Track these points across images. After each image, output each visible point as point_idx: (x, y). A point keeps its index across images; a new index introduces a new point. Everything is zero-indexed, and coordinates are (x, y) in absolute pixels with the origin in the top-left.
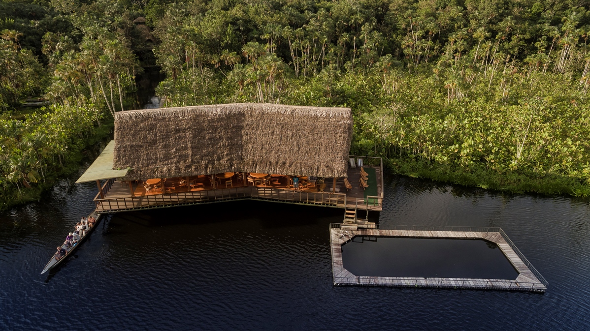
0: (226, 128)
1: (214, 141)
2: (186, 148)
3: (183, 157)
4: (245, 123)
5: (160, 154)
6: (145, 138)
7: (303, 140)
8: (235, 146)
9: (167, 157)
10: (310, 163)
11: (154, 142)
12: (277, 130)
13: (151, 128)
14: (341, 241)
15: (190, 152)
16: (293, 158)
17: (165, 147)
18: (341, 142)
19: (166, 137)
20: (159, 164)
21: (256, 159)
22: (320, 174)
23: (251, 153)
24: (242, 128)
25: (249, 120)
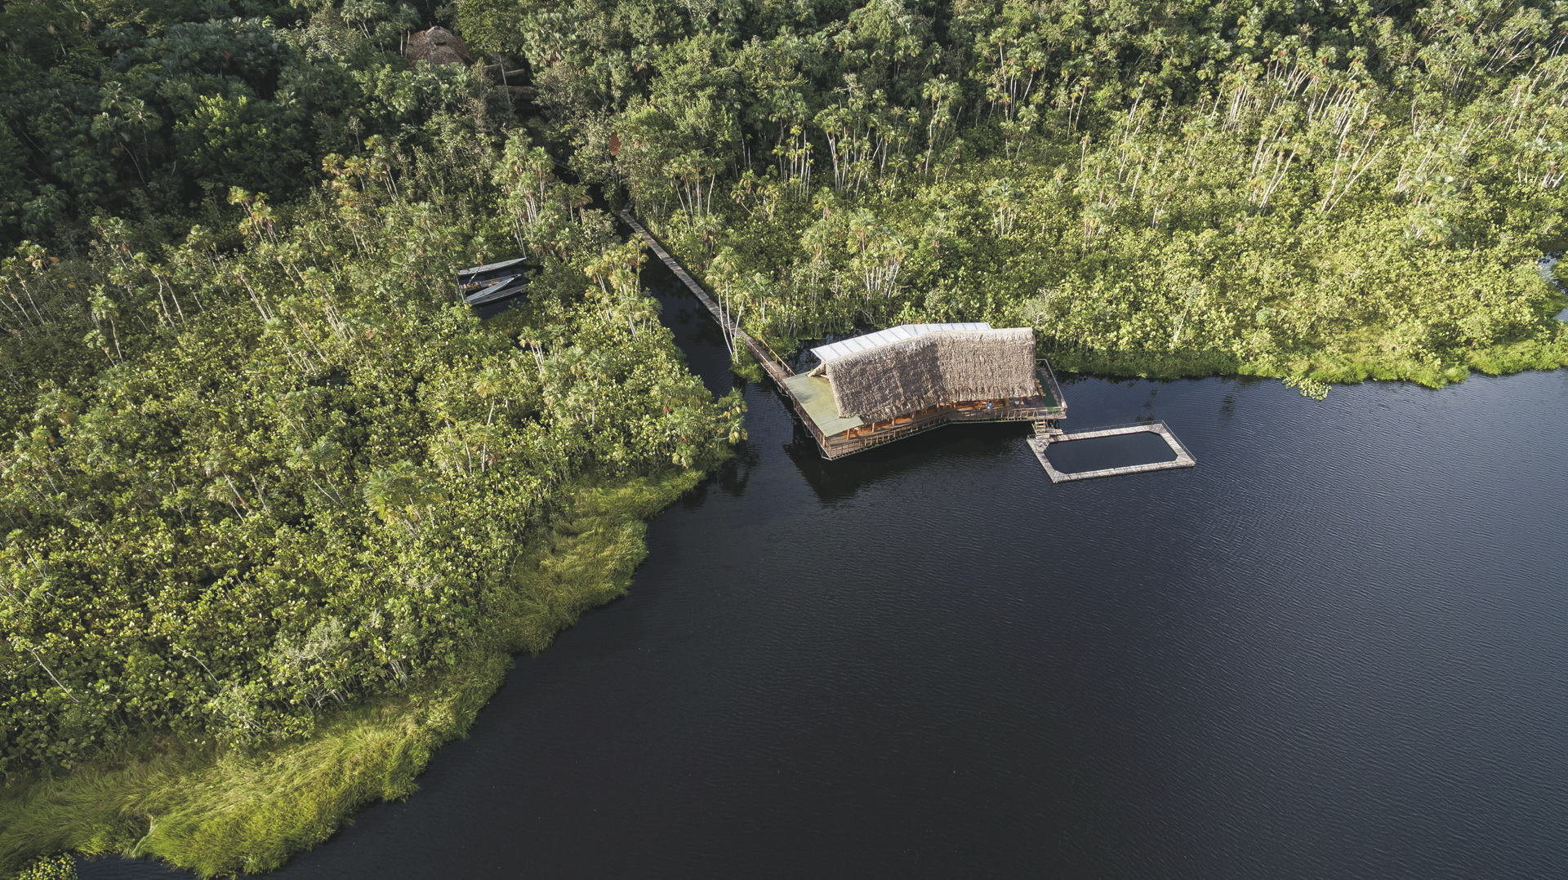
0: (924, 360)
1: (919, 375)
2: (897, 387)
3: (897, 397)
4: (939, 354)
5: (878, 397)
6: (861, 383)
7: (995, 364)
8: (937, 378)
9: (884, 399)
10: (1005, 385)
11: (869, 387)
12: (970, 358)
13: (863, 372)
14: (1042, 450)
15: (901, 390)
16: (989, 383)
17: (880, 389)
18: (1028, 362)
19: (877, 380)
20: (879, 407)
21: (957, 387)
22: (1016, 395)
23: (951, 382)
24: (937, 359)
25: (941, 350)
